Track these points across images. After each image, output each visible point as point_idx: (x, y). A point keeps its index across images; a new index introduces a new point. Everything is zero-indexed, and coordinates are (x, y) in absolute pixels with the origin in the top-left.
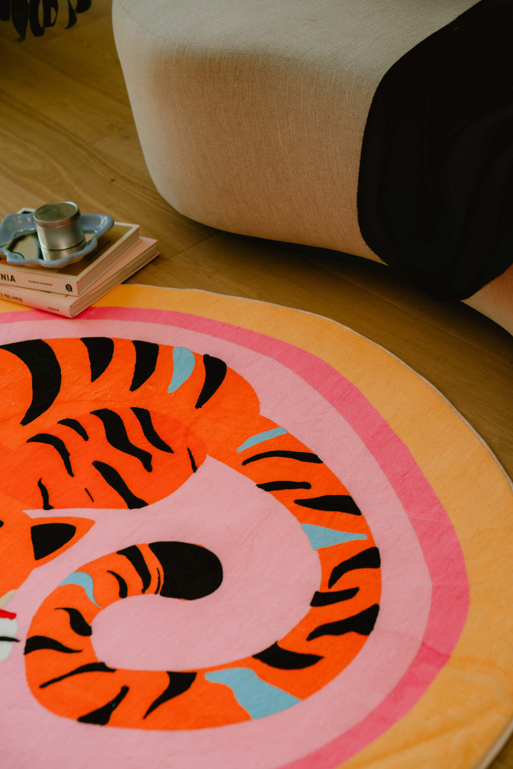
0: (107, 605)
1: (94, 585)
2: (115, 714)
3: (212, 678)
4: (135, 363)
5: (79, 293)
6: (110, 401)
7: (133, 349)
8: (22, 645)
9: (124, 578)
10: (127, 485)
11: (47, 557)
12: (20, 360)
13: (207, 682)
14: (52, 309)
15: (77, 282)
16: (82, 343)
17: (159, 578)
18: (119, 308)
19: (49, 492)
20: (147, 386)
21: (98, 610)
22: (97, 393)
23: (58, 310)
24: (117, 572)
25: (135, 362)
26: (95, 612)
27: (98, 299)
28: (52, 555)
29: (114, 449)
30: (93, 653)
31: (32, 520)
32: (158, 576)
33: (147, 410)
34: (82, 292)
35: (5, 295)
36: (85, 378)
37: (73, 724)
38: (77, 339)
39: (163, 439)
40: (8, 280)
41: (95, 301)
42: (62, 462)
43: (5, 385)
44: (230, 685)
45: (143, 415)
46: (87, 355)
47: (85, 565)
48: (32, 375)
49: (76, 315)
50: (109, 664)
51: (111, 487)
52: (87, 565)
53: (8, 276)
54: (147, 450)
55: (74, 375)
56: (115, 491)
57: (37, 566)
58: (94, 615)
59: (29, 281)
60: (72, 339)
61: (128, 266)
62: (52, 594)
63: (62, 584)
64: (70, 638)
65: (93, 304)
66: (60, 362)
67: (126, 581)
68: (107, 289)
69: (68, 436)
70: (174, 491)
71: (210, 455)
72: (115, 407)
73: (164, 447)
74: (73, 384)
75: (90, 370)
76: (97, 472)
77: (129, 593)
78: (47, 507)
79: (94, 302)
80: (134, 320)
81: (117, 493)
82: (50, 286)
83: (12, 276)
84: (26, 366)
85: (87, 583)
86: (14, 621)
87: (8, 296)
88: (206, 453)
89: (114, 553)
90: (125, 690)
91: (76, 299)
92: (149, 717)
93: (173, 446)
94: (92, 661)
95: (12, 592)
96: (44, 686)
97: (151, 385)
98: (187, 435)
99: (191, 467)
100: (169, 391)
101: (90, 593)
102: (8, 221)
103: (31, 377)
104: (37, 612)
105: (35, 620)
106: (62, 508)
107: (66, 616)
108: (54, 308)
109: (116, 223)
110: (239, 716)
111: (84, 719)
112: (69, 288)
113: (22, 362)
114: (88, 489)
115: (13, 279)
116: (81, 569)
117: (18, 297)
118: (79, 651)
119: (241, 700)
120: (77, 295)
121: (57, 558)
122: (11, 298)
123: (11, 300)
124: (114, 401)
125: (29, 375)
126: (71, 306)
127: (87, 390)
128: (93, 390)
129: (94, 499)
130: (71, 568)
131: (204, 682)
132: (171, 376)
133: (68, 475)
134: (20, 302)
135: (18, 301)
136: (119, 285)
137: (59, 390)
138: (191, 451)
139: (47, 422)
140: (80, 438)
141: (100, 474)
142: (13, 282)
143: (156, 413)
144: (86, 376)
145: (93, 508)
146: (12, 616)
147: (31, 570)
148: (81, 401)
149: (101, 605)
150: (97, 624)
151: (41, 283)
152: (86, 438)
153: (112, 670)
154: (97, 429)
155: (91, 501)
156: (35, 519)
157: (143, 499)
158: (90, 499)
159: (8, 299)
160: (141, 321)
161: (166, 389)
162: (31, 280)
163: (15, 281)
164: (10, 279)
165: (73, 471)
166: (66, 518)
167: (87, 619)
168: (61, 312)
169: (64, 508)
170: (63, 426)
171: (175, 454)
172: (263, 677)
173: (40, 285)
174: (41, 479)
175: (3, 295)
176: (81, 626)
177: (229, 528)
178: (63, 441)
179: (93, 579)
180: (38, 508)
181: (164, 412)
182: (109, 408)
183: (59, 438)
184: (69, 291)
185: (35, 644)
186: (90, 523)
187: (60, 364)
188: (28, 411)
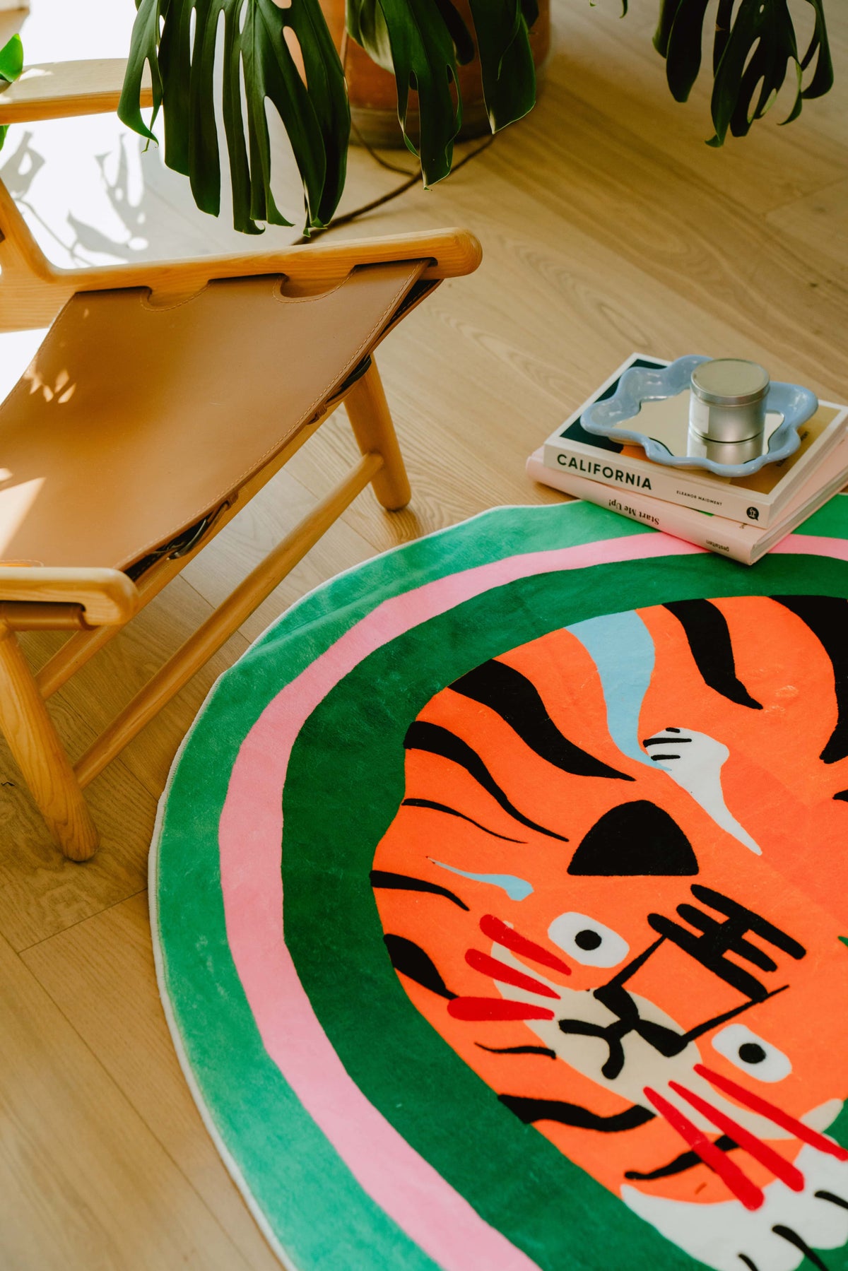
5: (771, 525)
14: (717, 546)
15: (770, 504)
23: (727, 549)
35: (626, 508)
40: (638, 485)
53: (639, 477)
59: (678, 492)
82: (717, 506)
83: (647, 480)
87: (632, 512)
91: (761, 533)
108: (721, 544)
112: (753, 513)
115: (647, 484)
120: (767, 527)
122: (638, 514)
123: (637, 518)
126: (754, 545)
134: (653, 523)
135: (649, 521)
142: (646, 488)
159: (631, 515)
162: (681, 491)
163: (650, 489)
164: (641, 484)
168: (732, 554)
173: (697, 500)
175: (623, 508)
184: (752, 518)
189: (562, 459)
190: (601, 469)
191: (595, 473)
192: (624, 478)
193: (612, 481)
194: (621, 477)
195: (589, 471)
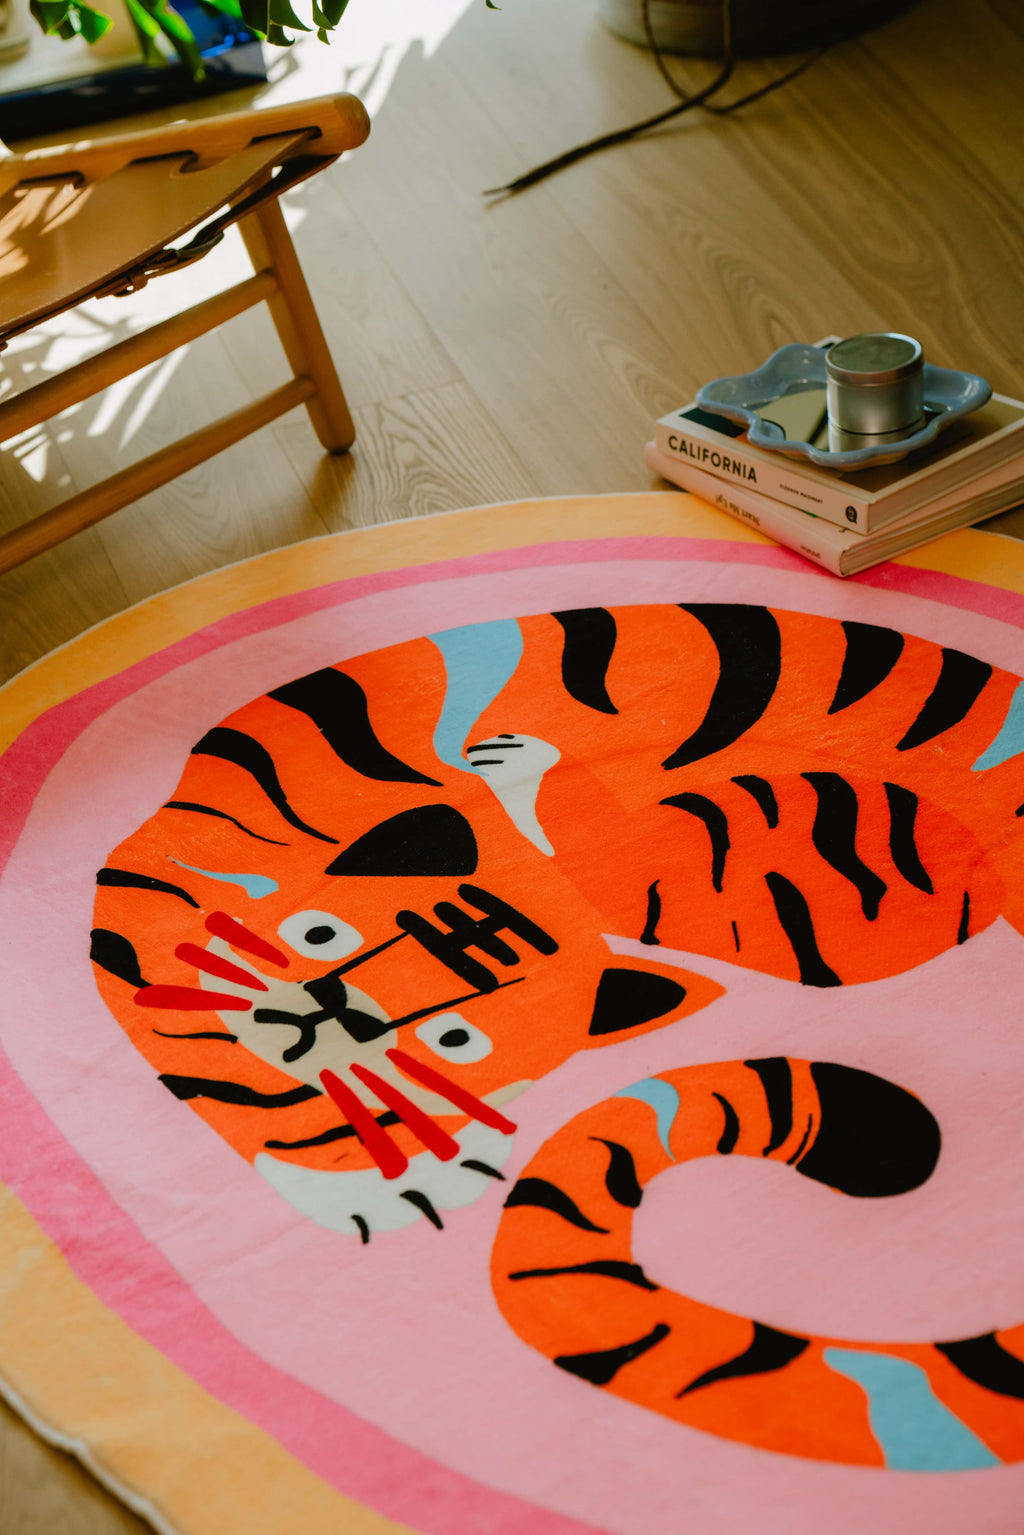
0: (687, 1159)
1: (679, 1112)
2: (628, 1372)
3: (836, 1361)
4: (928, 695)
5: (869, 530)
6: (850, 760)
7: (937, 665)
8: (506, 1188)
9: (739, 1115)
10: (817, 935)
11: (614, 1034)
12: (710, 639)
13: (825, 1367)
14: (809, 551)
15: (870, 505)
16: (842, 632)
17: (806, 1135)
18: (946, 576)
19: (664, 910)
20: (934, 747)
21: (668, 1163)
22: (830, 737)
23: (818, 555)
24: (732, 1102)
25: (931, 692)
26: (661, 1164)
27: (908, 549)
28: (622, 1033)
29: (820, 857)
30: (627, 1243)
31: (611, 955)
32: (806, 1129)
33: (914, 795)
34: (875, 529)
35: (732, 506)
36: (820, 702)
37: (545, 1364)
38: (836, 621)
39: (924, 861)
40: (744, 476)
41: (900, 552)
42: (710, 858)
43: (664, 682)
44: (867, 1387)
45: (902, 803)
46: (842, 657)
47: (675, 1071)
48: (722, 674)
49: (851, 573)
50: (650, 1274)
51: (782, 932)
52: (680, 1071)
53: (744, 467)
54: (883, 876)
55: (800, 692)
56: (788, 941)
57: (588, 1047)
58: (656, 1170)
59: (781, 486)
60: (825, 619)
61: (993, 494)
62: (594, 1108)
63: (621, 1095)
64: (594, 1200)
65: (895, 557)
66: (784, 660)
67: (741, 1123)
68: (934, 531)
69: (742, 811)
70: (904, 971)
71: (1005, 917)
72: (854, 774)
73: (920, 878)
74: (794, 708)
75: (834, 688)
76: (768, 895)
77: (737, 1147)
78: (649, 938)
79: (896, 554)
80: (963, 606)
81: (789, 946)
82: (817, 503)
83: (752, 470)
84: (716, 654)
85: (666, 1106)
86: (510, 1138)
87: (736, 509)
88: (999, 911)
89: (737, 1062)
90: (661, 1332)
91: (861, 539)
92: (690, 1398)
93: (938, 881)
94: (619, 1257)
95: (526, 1083)
96: (516, 1276)
97: (943, 746)
98: (976, 864)
99: (956, 931)
100: (975, 769)
101: (664, 1126)
102: (781, 358)
103: (717, 677)
104: (556, 1135)
105: (547, 1149)
106: (674, 948)
107: (604, 1157)
108: (812, 549)
109: (996, 397)
110: (862, 1451)
111: (566, 1363)
112: (851, 513)
113: (712, 645)
114: (738, 924)
115: (752, 476)
116: (665, 1077)
117: (752, 513)
118: (603, 1231)
119: (881, 1423)
120: (864, 532)
121: (630, 1042)
122: (740, 512)
123: (741, 517)
124: (859, 762)
125: (716, 673)
126: (844, 552)
127: (814, 728)
128: (824, 731)
129: (741, 947)
130: (648, 1068)
131: (819, 1363)
132: (992, 737)
133: (711, 885)
134: (754, 524)
135: (750, 521)
136: (967, 527)
137: (761, 715)
138: (971, 900)
139: (711, 775)
140: (761, 819)
141: (772, 899)
142: (752, 481)
143: (931, 806)
144: (823, 700)
145: (734, 963)
146: (508, 1128)
147: (573, 1052)
148: (794, 748)
149: (675, 1156)
150: (657, 1189)
151: (797, 492)
152: (773, 822)
153: (651, 1287)
154: (800, 810)
155: (735, 949)
156: (618, 956)
157: (836, 972)
158: (735, 945)
159: (736, 514)
160: (978, 612)
161: (972, 761)
162: (784, 484)
163: (755, 481)
164: (747, 475)
165: (724, 882)
166: (676, 970)
167: (639, 1176)
168: (823, 561)
169: (679, 949)
170: (739, 788)
171: (935, 896)
172: (940, 1391)
173: (799, 497)
174: (657, 882)
175: (728, 504)
176: (625, 1184)
177: (984, 1074)
178: (728, 818)
179: (680, 1102)
180: (630, 936)
181: (948, 807)
182: (842, 774)
183: (723, 809)
184: (851, 520)
185: (531, 1192)
186: (718, 991)
187: (782, 664)
188: (686, 743)
189: (674, 443)
190: (709, 454)
191: (704, 460)
192: (731, 467)
193: (719, 471)
194: (728, 465)
195: (699, 458)
